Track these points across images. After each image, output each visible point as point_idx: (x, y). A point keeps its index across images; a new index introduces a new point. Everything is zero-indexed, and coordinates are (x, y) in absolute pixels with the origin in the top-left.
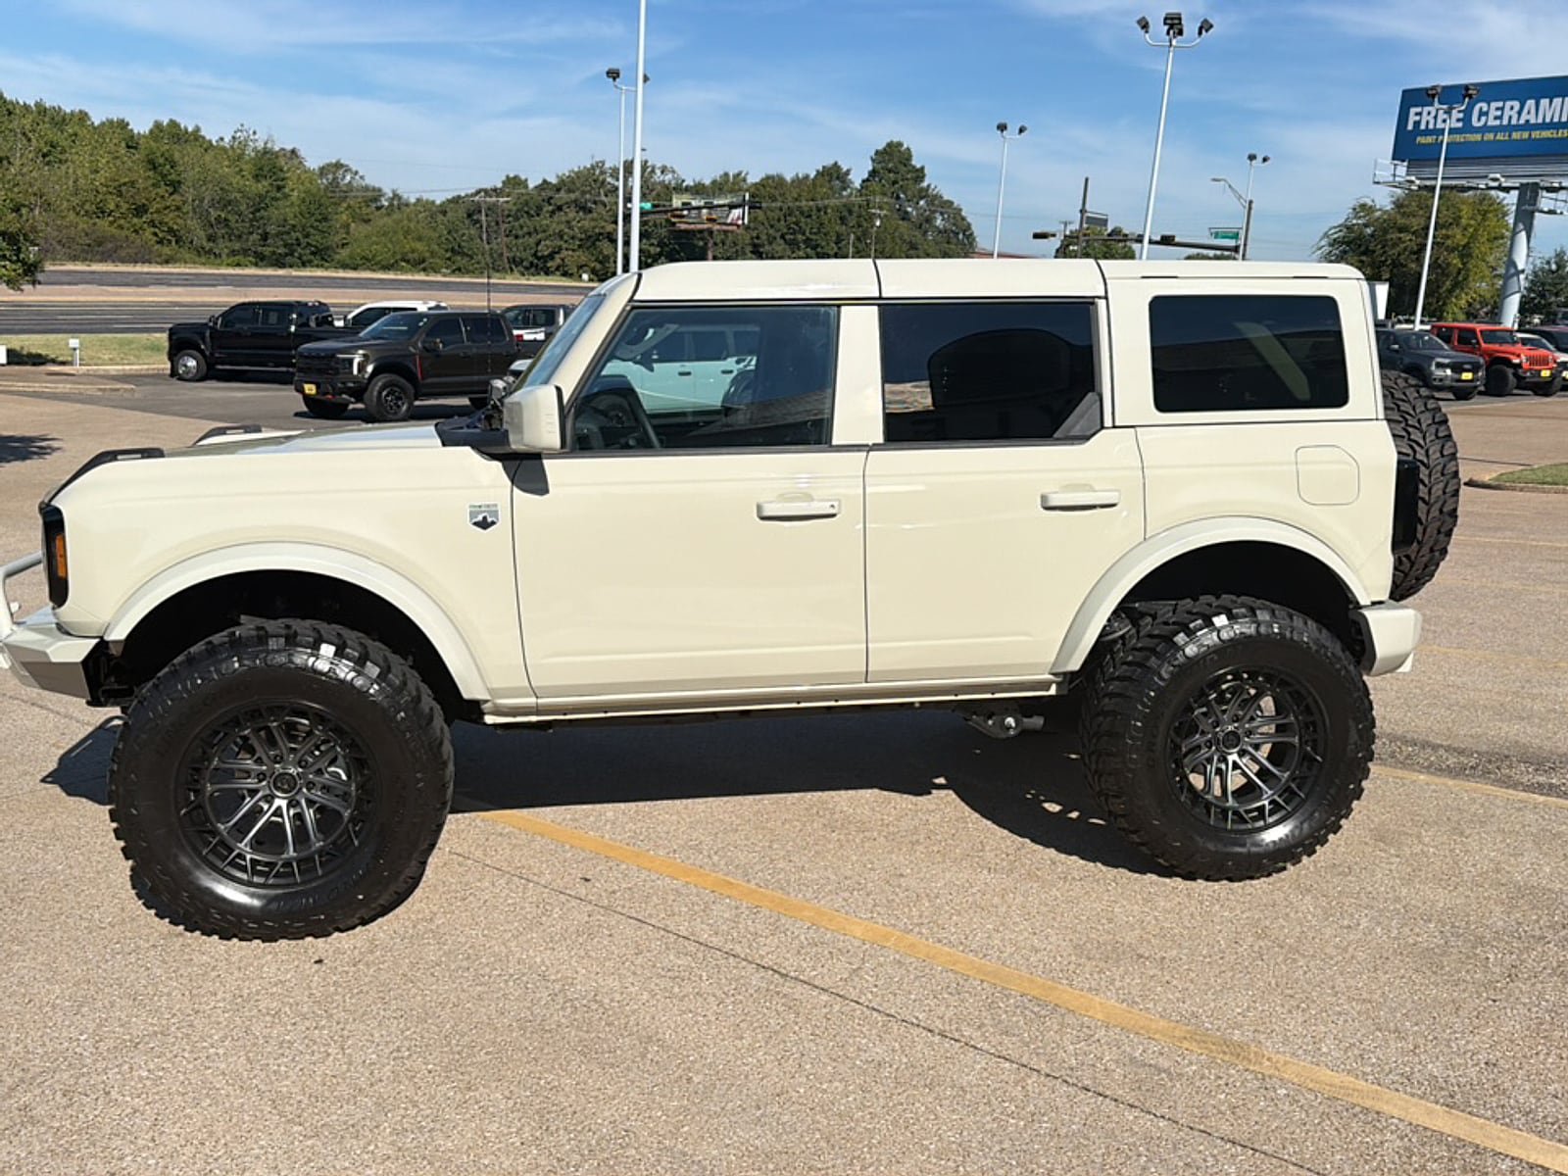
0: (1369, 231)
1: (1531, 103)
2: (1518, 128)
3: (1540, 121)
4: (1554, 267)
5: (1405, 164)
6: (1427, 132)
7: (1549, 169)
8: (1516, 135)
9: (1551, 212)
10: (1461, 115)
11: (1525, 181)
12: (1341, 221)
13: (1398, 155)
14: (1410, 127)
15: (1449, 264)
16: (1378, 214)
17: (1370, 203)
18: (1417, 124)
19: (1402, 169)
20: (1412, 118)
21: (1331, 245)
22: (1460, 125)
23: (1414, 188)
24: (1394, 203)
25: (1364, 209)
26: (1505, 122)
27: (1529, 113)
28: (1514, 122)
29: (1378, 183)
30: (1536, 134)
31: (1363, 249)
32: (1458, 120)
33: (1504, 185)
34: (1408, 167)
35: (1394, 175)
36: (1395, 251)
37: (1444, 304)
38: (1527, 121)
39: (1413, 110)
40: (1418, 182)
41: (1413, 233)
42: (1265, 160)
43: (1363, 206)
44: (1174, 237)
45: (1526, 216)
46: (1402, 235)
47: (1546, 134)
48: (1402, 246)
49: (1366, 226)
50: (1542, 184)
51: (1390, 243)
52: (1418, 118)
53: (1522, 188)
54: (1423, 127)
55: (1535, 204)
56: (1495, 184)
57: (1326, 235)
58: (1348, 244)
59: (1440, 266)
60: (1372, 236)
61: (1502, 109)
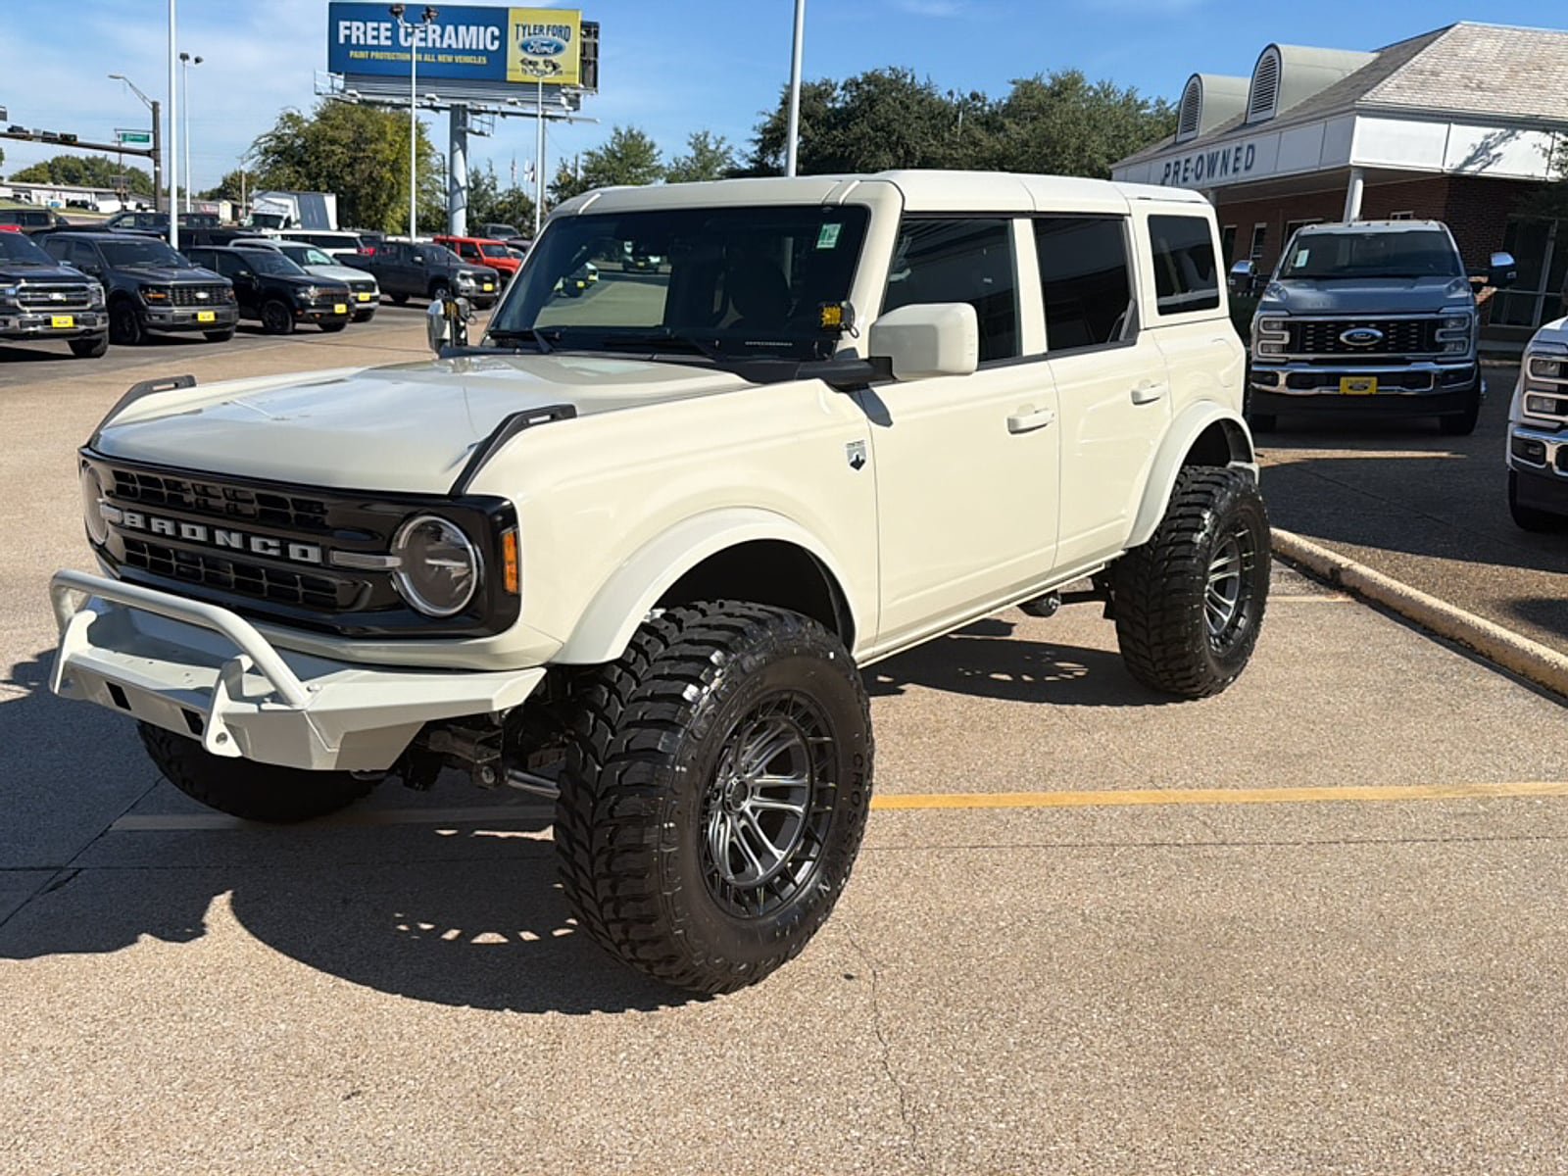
0: (299, 142)
1: (450, 28)
2: (442, 51)
3: (461, 46)
4: (471, 185)
5: (342, 77)
6: (358, 47)
7: (474, 92)
8: (441, 58)
9: (481, 134)
10: (389, 34)
11: (456, 102)
12: (271, 129)
13: (334, 67)
14: (342, 40)
15: (382, 178)
16: (306, 125)
17: (296, 114)
18: (348, 38)
19: (339, 81)
20: (343, 33)
21: (261, 153)
22: (389, 43)
23: (355, 101)
24: (317, 115)
25: (291, 119)
26: (430, 45)
27: (450, 38)
28: (438, 45)
29: (319, 94)
30: (459, 59)
31: (296, 159)
32: (387, 38)
33: (435, 104)
34: (346, 80)
35: (332, 88)
36: (330, 163)
37: (382, 216)
38: (450, 46)
39: (342, 24)
40: (359, 96)
41: (344, 146)
42: (197, 60)
43: (290, 116)
44: (75, 137)
45: (459, 136)
46: (333, 148)
47: (468, 59)
48: (336, 158)
49: (297, 136)
50: (469, 107)
51: (323, 155)
52: (348, 32)
53: (453, 109)
54: (354, 41)
55: (465, 125)
56: (427, 103)
57: (256, 144)
58: (280, 154)
59: (374, 180)
60: (303, 146)
61: (425, 31)
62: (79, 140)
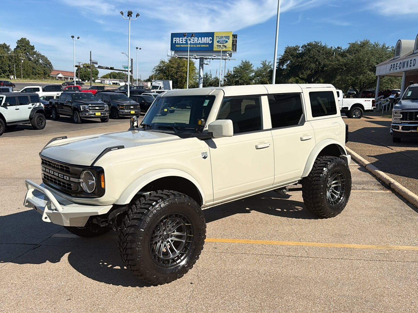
0: (164, 68)
1: (200, 38)
2: (198, 44)
3: (202, 43)
4: (205, 77)
5: (174, 51)
6: (178, 44)
7: (205, 54)
8: (197, 46)
9: (207, 64)
10: (185, 40)
11: (201, 57)
12: (158, 65)
13: (172, 49)
14: (174, 42)
15: (184, 76)
16: (166, 63)
17: (164, 61)
18: (175, 42)
19: (173, 53)
20: (174, 41)
21: (155, 71)
22: (185, 43)
23: (177, 57)
24: (169, 61)
25: (163, 62)
26: (195, 42)
27: (200, 40)
28: (197, 42)
29: (168, 56)
30: (202, 46)
31: (163, 72)
32: (185, 41)
33: (196, 57)
34: (175, 52)
35: (171, 54)
36: (171, 73)
37: (184, 85)
38: (200, 43)
39: (174, 38)
40: (178, 56)
41: (175, 68)
42: (140, 49)
43: (162, 61)
45: (201, 65)
46: (172, 69)
47: (204, 46)
48: (173, 71)
49: (164, 66)
50: (204, 58)
51: (170, 71)
52: (175, 40)
53: (200, 58)
54: (177, 43)
55: (203, 62)
56: (194, 57)
57: (154, 68)
58: (160, 71)
59: (182, 76)
60: (165, 69)
61: (194, 39)
62: (114, 68)
